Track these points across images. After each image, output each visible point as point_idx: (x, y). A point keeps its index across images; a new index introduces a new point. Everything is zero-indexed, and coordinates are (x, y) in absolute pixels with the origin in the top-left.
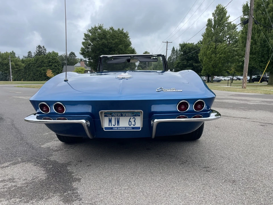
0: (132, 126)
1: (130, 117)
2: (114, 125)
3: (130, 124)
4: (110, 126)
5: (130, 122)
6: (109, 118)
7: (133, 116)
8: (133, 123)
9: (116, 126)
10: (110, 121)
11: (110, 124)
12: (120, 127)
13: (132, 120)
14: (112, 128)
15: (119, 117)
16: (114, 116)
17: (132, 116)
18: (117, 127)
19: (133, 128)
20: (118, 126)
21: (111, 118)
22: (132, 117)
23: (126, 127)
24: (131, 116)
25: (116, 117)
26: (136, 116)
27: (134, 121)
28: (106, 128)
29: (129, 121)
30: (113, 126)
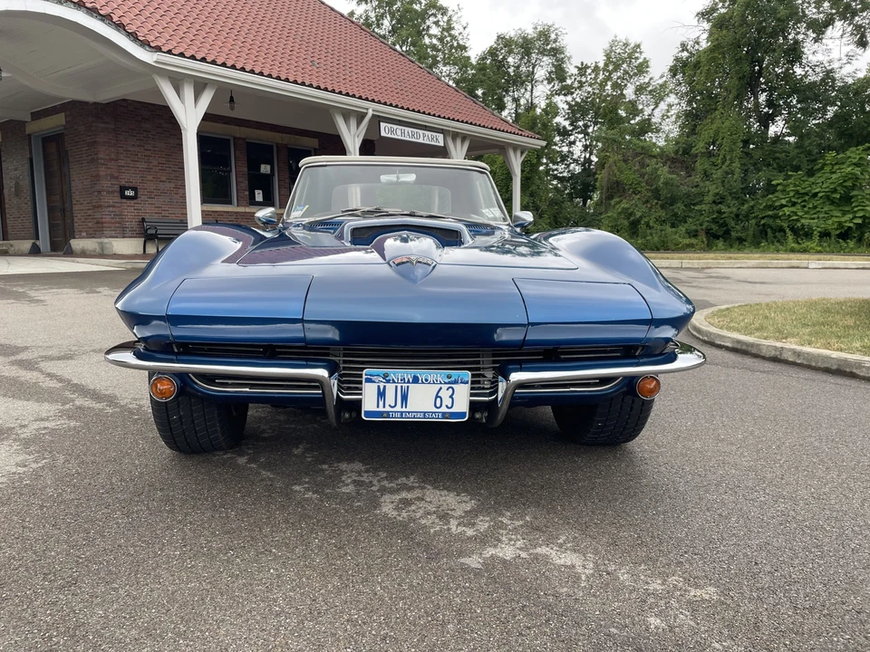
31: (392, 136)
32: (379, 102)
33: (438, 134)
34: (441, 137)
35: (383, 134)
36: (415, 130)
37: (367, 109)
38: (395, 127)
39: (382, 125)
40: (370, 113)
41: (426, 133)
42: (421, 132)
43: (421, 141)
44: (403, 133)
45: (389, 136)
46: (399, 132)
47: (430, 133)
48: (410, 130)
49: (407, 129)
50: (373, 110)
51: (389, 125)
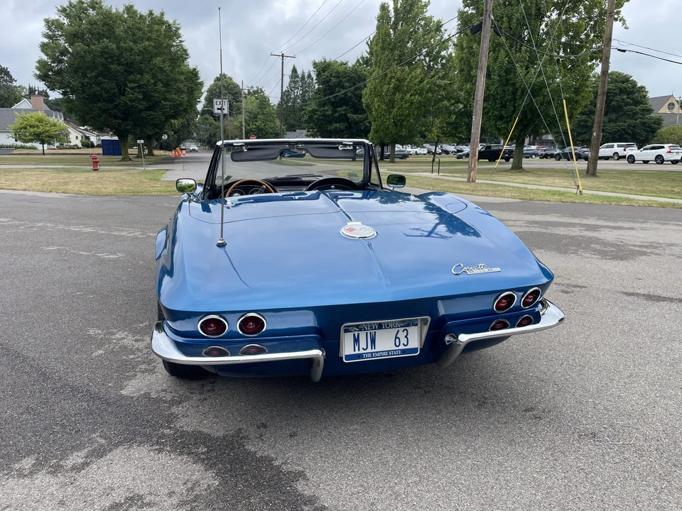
0: (402, 347)
1: (397, 329)
2: (365, 348)
3: (397, 344)
4: (357, 352)
5: (397, 340)
6: (354, 335)
7: (404, 326)
8: (404, 341)
9: (369, 350)
10: (356, 340)
11: (357, 347)
12: (377, 352)
13: (402, 335)
14: (360, 356)
15: (374, 331)
16: (365, 330)
17: (401, 327)
18: (372, 353)
19: (404, 351)
20: (373, 350)
21: (358, 334)
22: (401, 329)
23: (388, 351)
24: (398, 327)
25: (369, 332)
26: (408, 325)
27: (406, 337)
28: (348, 357)
29: (396, 338)
30: (362, 351)
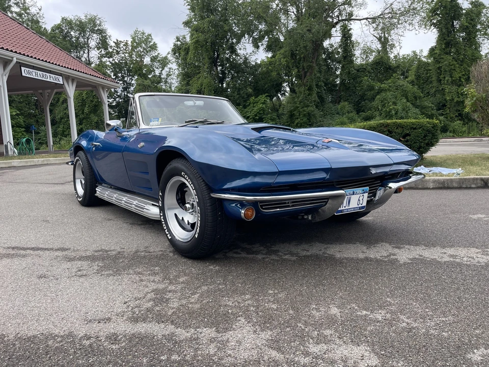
31: (30, 76)
32: (20, 53)
33: (59, 77)
34: (60, 78)
35: (24, 74)
36: (44, 73)
37: (12, 58)
38: (31, 70)
39: (23, 69)
40: (15, 60)
41: (52, 75)
42: (48, 74)
43: (48, 80)
44: (36, 74)
45: (28, 76)
46: (34, 74)
47: (54, 76)
48: (41, 73)
49: (39, 72)
50: (17, 59)
51: (27, 69)
